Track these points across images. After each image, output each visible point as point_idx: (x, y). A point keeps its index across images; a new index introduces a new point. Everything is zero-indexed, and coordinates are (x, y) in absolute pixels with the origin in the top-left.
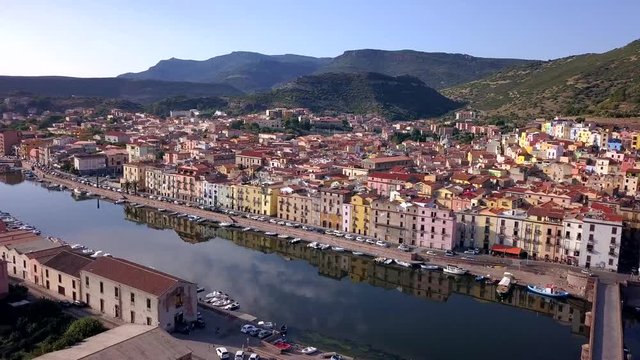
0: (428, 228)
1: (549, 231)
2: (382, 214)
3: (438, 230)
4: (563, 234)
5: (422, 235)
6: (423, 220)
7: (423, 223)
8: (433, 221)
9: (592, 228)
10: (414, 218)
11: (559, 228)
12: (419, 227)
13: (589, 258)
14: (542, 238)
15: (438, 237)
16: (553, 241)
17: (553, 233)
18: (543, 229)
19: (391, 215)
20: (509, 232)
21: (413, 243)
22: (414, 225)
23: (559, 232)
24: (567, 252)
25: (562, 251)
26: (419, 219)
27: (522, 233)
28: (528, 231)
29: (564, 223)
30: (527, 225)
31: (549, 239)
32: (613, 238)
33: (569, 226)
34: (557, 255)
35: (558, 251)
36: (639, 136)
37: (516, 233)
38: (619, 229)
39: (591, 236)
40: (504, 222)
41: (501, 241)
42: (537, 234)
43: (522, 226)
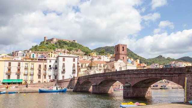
1: (40, 66)
4: (48, 67)
9: (64, 60)
11: (45, 64)
13: (63, 76)
14: (36, 72)
16: (42, 71)
17: (42, 67)
18: (36, 65)
20: (14, 70)
23: (45, 66)
24: (50, 76)
25: (47, 77)
27: (22, 70)
28: (26, 68)
29: (48, 61)
30: (26, 64)
31: (40, 71)
32: (74, 64)
33: (50, 61)
34: (45, 80)
35: (45, 78)
36: (50, 53)
37: (19, 70)
38: (76, 59)
39: (64, 64)
40: (10, 63)
41: (9, 76)
42: (32, 69)
43: (23, 65)
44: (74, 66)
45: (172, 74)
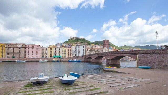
0: (31, 52)
1: (68, 50)
2: (11, 49)
3: (35, 52)
4: (72, 50)
5: (29, 54)
6: (29, 49)
7: (29, 50)
8: (33, 49)
9: (79, 47)
10: (25, 49)
11: (71, 49)
12: (27, 52)
13: (79, 55)
14: (67, 52)
15: (35, 54)
16: (70, 52)
17: (69, 50)
18: (67, 49)
19: (15, 48)
20: (58, 52)
21: (25, 57)
22: (25, 51)
23: (71, 50)
24: (73, 55)
25: (72, 55)
26: (27, 49)
27: (61, 52)
28: (63, 51)
29: (72, 48)
30: (62, 49)
31: (68, 52)
32: (84, 49)
33: (73, 48)
34: (71, 56)
35: (71, 55)
36: (73, 44)
37: (59, 52)
38: (85, 47)
39: (79, 49)
40: (56, 49)
41: (56, 54)
42: (65, 51)
43: (61, 49)
44: (84, 50)
45: (131, 54)
